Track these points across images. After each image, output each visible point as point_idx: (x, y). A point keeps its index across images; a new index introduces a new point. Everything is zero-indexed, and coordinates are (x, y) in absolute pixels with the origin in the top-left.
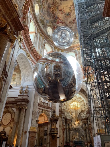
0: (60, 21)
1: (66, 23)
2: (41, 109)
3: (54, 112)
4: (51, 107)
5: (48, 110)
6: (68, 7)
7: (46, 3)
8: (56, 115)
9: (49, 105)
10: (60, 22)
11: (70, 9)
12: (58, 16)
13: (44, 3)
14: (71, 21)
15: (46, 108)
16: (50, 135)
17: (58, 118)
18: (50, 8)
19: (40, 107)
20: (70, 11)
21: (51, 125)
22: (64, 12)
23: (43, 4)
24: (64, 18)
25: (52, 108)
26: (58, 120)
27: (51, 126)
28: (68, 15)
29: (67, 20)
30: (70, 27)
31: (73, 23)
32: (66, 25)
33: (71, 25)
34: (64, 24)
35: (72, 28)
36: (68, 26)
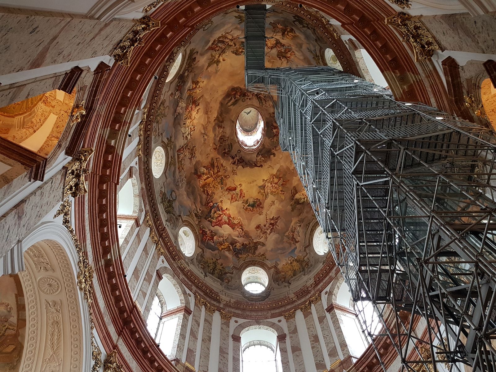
0: (225, 218)
1: (246, 228)
6: (255, 183)
7: (190, 159)
10: (226, 223)
11: (262, 191)
12: (220, 204)
13: (182, 156)
14: (262, 225)
18: (199, 177)
20: (260, 197)
22: (241, 195)
23: (178, 157)
24: (239, 212)
28: (253, 206)
29: (250, 220)
30: (258, 241)
31: (268, 232)
32: (243, 234)
33: (262, 237)
34: (238, 229)
35: (263, 245)
36: (251, 237)
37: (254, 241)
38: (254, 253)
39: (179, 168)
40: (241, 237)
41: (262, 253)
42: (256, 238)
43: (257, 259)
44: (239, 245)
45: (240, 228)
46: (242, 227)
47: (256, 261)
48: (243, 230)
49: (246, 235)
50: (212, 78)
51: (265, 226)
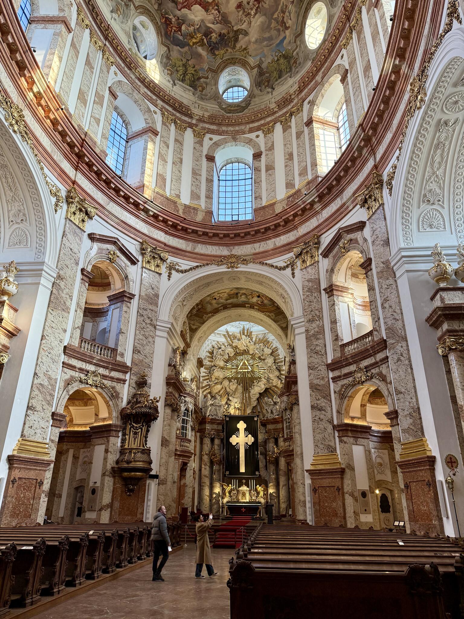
1: (223, 9)
2: (81, 369)
14: (245, 2)
15: (104, 367)
16: (114, 477)
19: (74, 362)
26: (155, 418)
27: (123, 441)
30: (239, 27)
31: (253, 13)
32: (220, 18)
33: (245, 22)
34: (213, 11)
35: (246, 34)
36: (230, 23)
37: (235, 29)
38: (234, 47)
40: (217, 23)
41: (244, 47)
42: (236, 24)
43: (238, 55)
44: (215, 36)
45: (216, 10)
46: (218, 6)
47: (237, 59)
48: (219, 12)
49: (224, 20)
51: (248, 3)
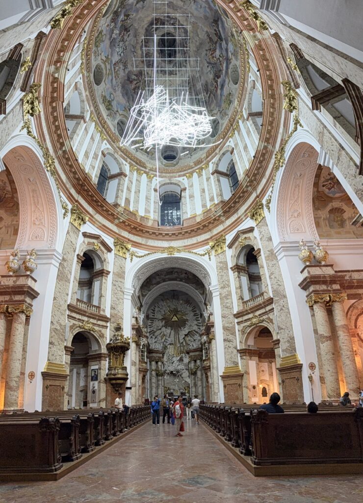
2: (79, 319)
3: (118, 329)
4: (109, 316)
5: (100, 323)
7: (124, 70)
8: (122, 336)
9: (104, 311)
13: (117, 68)
15: (93, 318)
17: (129, 344)
18: (131, 82)
19: (74, 315)
21: (110, 359)
23: (115, 69)
25: (112, 320)
26: (128, 349)
27: (109, 363)
39: (115, 77)
50: (140, 12)
